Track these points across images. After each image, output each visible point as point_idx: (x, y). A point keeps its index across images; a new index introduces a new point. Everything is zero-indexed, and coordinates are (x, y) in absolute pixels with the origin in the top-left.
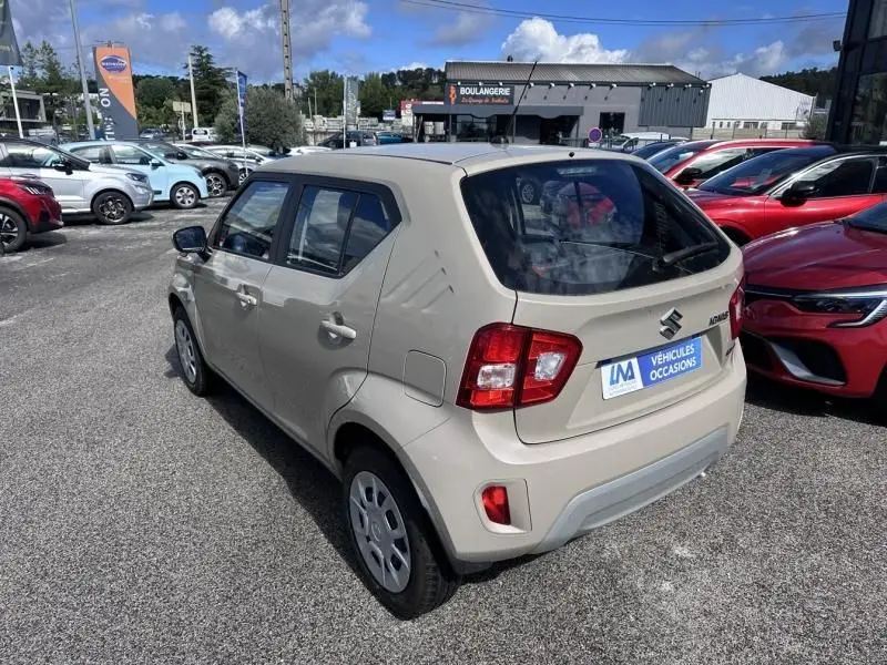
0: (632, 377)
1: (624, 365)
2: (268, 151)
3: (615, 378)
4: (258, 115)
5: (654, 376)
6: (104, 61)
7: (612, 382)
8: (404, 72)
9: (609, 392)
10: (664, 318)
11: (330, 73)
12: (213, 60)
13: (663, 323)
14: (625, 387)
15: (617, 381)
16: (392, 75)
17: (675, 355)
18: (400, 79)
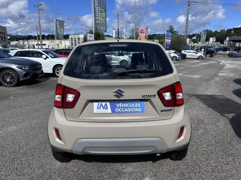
0: (107, 108)
1: (104, 104)
2: (174, 51)
3: (99, 107)
4: (175, 42)
5: (117, 110)
6: (140, 31)
7: (98, 108)
8: (235, 28)
9: (96, 111)
10: (115, 90)
11: (209, 30)
12: (174, 29)
13: (114, 92)
14: (103, 111)
15: (100, 108)
16: (231, 30)
17: (128, 105)
18: (234, 31)
